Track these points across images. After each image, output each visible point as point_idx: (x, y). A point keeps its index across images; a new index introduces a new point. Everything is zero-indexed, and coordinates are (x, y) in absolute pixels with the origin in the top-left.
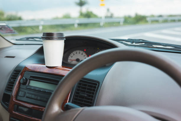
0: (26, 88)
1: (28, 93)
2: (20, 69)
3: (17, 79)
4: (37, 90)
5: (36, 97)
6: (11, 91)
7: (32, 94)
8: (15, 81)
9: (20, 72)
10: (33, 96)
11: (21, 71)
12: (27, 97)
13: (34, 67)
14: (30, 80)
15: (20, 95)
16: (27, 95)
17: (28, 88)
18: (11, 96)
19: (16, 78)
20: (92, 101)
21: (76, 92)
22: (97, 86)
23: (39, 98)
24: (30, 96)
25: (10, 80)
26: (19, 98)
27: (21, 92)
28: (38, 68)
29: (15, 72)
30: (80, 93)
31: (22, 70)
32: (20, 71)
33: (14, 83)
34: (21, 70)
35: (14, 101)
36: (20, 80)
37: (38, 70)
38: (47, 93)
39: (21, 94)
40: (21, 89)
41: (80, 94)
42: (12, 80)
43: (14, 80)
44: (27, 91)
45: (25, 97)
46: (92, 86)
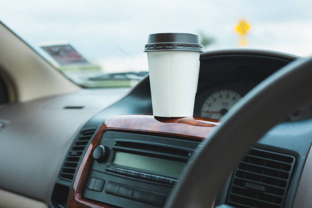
0: (107, 170)
1: (111, 182)
2: (94, 128)
3: (85, 149)
4: (132, 174)
5: (129, 193)
6: (71, 178)
7: (121, 185)
8: (80, 154)
9: (92, 133)
10: (123, 191)
11: (96, 132)
12: (108, 193)
13: (126, 120)
14: (116, 150)
15: (91, 187)
16: (109, 187)
17: (111, 169)
18: (70, 188)
19: (83, 148)
20: (283, 197)
21: (235, 179)
22: (293, 165)
23: (137, 195)
24: (116, 189)
25: (70, 153)
26: (89, 194)
27: (93, 180)
28: (135, 123)
29: (82, 136)
30: (247, 182)
31: (98, 128)
32: (94, 133)
33: (78, 159)
34: (95, 130)
35: (76, 201)
36: (92, 151)
37: (136, 128)
38: (158, 181)
39: (94, 184)
40: (94, 174)
41: (247, 184)
42: (74, 153)
43: (79, 152)
44: (107, 178)
45: (104, 192)
46: (277, 165)
